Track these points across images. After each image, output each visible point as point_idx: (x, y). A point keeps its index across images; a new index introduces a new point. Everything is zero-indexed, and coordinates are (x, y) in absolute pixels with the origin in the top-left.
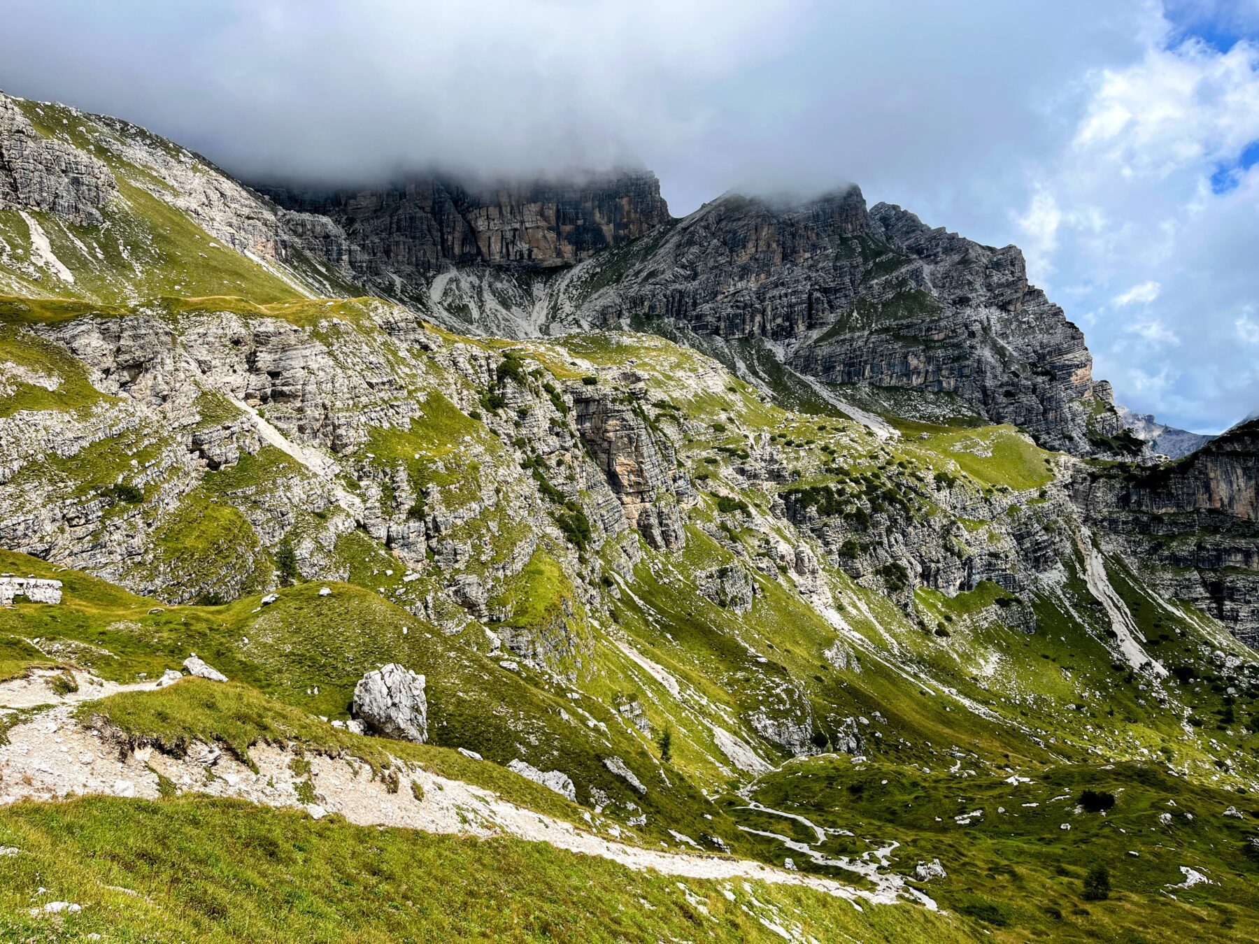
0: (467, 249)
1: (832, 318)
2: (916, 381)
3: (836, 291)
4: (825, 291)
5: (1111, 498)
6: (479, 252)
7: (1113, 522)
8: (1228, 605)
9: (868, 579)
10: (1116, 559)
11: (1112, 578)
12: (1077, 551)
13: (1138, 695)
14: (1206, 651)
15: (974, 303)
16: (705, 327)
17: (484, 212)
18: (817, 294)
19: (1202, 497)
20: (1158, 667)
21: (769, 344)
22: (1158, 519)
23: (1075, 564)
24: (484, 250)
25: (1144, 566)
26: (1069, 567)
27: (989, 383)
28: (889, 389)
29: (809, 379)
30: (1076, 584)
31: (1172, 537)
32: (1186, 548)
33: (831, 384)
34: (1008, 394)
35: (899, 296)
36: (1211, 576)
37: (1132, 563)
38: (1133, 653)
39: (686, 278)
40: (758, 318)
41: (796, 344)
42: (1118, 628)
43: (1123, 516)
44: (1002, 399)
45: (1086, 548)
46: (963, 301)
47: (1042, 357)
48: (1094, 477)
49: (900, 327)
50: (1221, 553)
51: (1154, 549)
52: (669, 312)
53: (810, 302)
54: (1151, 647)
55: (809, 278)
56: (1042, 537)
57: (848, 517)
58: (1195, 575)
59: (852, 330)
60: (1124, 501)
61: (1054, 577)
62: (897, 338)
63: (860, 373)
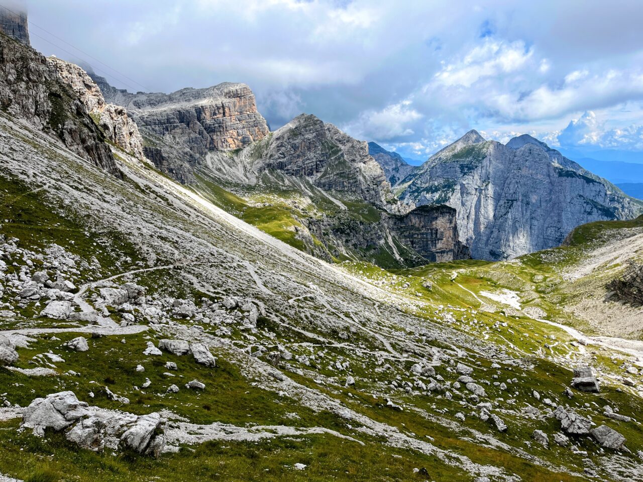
0: (211, 146)
1: (323, 170)
2: (346, 189)
3: (323, 161)
4: (320, 161)
5: (393, 223)
6: (215, 147)
7: (393, 228)
8: (414, 245)
9: (351, 247)
10: (394, 236)
11: (394, 241)
12: (386, 236)
13: (399, 265)
14: (410, 255)
15: (357, 161)
16: (289, 173)
17: (216, 133)
18: (318, 163)
19: (410, 223)
20: (402, 259)
21: (307, 178)
22: (402, 227)
23: (386, 238)
24: (216, 145)
25: (399, 238)
26: (385, 239)
27: (363, 188)
28: (339, 191)
29: (319, 189)
30: (387, 243)
31: (404, 231)
32: (406, 234)
33: (325, 190)
34: (367, 191)
35: (340, 163)
36: (411, 239)
37: (397, 237)
38: (397, 257)
39: (282, 158)
40: (304, 170)
41: (314, 178)
42: (395, 252)
43: (395, 227)
44: (366, 192)
45: (388, 234)
46: (354, 160)
47: (374, 179)
48: (389, 218)
49: (341, 173)
50: (413, 234)
51: (401, 234)
52: (278, 168)
53: (317, 165)
54: (400, 255)
55: (315, 156)
56: (380, 233)
57: (346, 234)
58: (408, 239)
59: (329, 174)
60: (395, 223)
61: (382, 242)
62: (341, 177)
63: (332, 187)
